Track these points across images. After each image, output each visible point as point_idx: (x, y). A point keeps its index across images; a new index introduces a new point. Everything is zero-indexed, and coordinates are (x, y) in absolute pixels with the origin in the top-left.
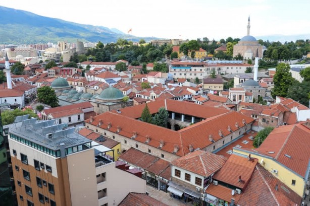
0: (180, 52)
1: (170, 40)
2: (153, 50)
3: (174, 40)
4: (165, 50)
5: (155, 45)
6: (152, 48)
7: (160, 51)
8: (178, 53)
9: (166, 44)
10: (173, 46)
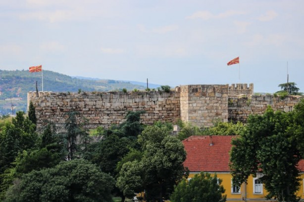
0: (239, 180)
1: (167, 90)
2: (46, 161)
3: (193, 90)
4: (129, 166)
5: (61, 130)
6: (35, 152)
7: (93, 168)
8: (226, 180)
9: (134, 118)
10: (187, 133)
